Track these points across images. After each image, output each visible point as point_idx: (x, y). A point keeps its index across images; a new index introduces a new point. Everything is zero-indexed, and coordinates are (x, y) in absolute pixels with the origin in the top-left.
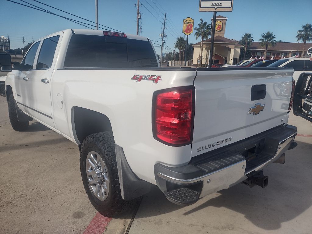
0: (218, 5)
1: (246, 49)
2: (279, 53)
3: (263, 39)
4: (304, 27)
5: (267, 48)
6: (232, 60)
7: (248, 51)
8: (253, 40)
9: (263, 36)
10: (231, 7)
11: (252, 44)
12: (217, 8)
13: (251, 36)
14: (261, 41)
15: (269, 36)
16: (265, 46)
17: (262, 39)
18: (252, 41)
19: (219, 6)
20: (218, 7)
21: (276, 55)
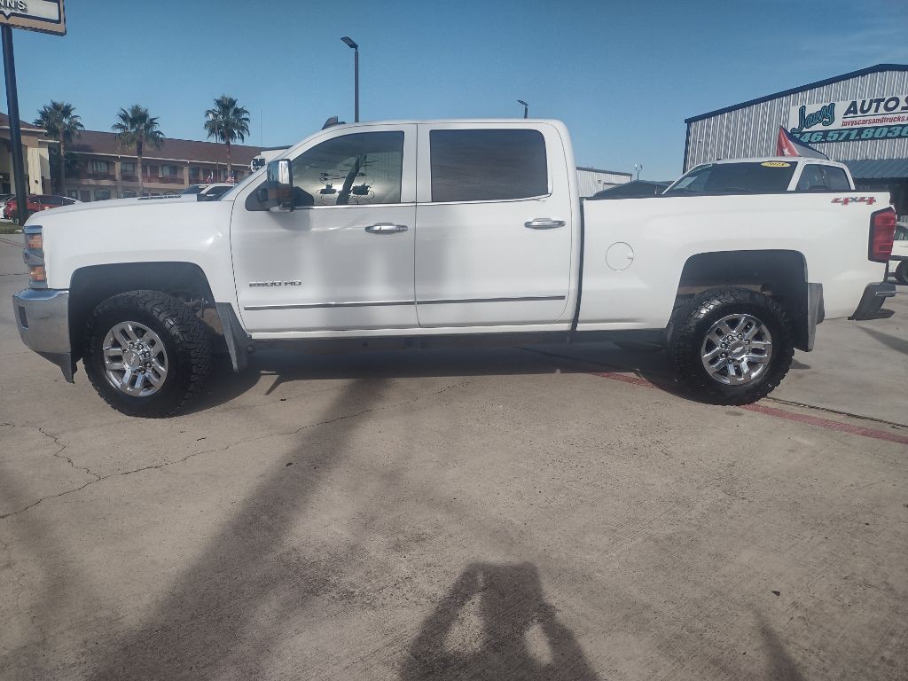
0: (16, 8)
1: (62, 151)
2: (157, 167)
3: (124, 124)
4: (219, 103)
5: (140, 152)
6: (37, 182)
7: (68, 156)
8: (82, 126)
9: (125, 118)
10: (58, 22)
11: (79, 136)
12: (13, 14)
13: (73, 113)
14: (118, 131)
15: (138, 118)
16: (134, 147)
17: (120, 126)
18: (79, 128)
19: (19, 12)
20: (13, 11)
21: (149, 171)
